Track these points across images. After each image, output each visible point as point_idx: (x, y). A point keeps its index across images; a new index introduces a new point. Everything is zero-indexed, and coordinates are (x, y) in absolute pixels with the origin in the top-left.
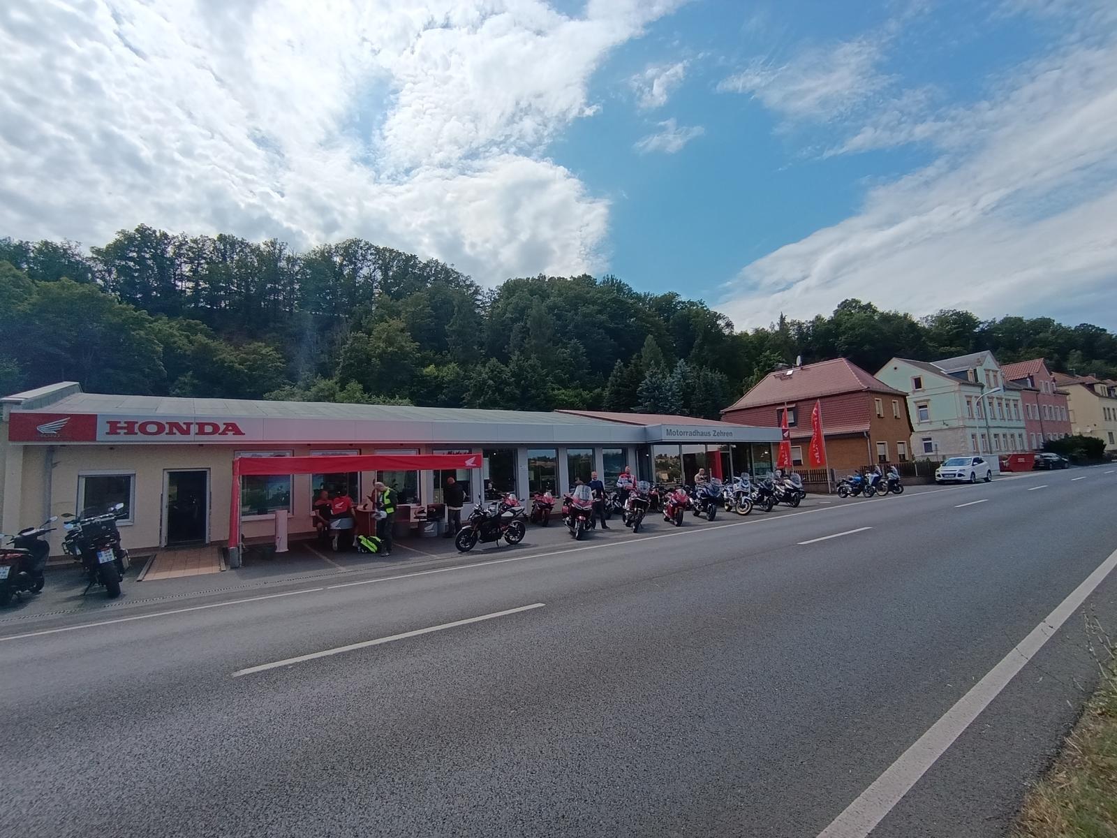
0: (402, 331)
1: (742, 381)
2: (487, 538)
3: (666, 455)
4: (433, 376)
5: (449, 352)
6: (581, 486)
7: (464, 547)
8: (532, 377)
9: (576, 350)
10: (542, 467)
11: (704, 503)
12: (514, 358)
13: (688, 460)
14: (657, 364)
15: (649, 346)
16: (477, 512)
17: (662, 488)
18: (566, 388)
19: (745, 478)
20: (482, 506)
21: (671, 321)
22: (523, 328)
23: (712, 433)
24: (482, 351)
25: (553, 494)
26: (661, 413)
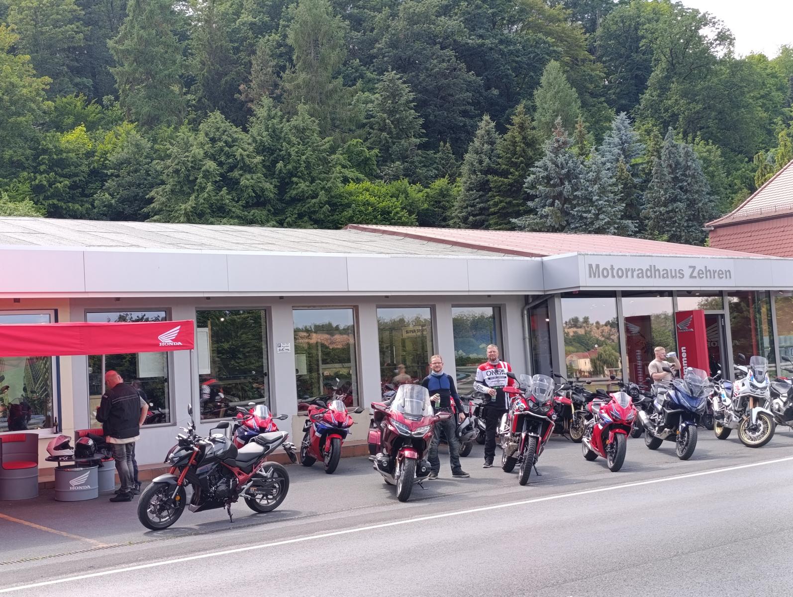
0: (12, 50)
1: (751, 160)
2: (206, 501)
3: (586, 320)
4: (82, 151)
5: (117, 98)
6: (407, 387)
7: (156, 520)
8: (300, 153)
9: (394, 94)
10: (323, 345)
11: (672, 421)
12: (262, 112)
13: (635, 329)
14: (569, 123)
15: (550, 84)
16: (184, 444)
17: (579, 391)
18: (373, 177)
19: (758, 368)
20: (197, 432)
21: (599, 31)
22: (279, 45)
23: (687, 272)
24: (189, 97)
25: (348, 403)
26: (576, 230)
